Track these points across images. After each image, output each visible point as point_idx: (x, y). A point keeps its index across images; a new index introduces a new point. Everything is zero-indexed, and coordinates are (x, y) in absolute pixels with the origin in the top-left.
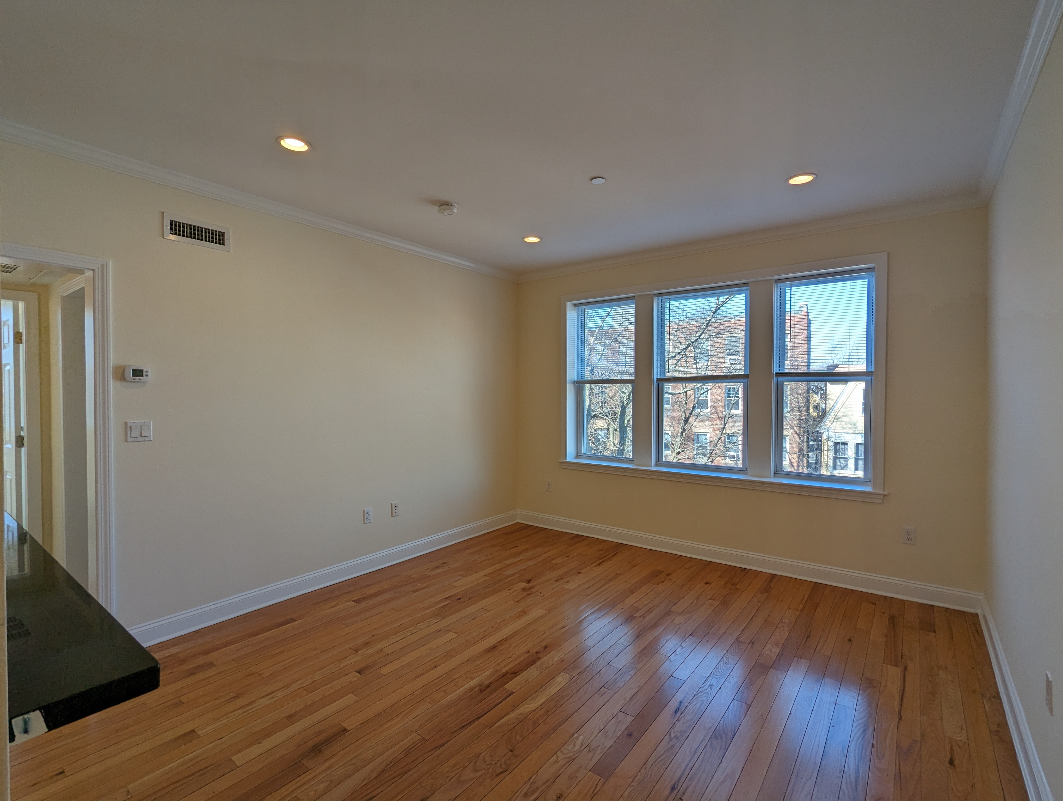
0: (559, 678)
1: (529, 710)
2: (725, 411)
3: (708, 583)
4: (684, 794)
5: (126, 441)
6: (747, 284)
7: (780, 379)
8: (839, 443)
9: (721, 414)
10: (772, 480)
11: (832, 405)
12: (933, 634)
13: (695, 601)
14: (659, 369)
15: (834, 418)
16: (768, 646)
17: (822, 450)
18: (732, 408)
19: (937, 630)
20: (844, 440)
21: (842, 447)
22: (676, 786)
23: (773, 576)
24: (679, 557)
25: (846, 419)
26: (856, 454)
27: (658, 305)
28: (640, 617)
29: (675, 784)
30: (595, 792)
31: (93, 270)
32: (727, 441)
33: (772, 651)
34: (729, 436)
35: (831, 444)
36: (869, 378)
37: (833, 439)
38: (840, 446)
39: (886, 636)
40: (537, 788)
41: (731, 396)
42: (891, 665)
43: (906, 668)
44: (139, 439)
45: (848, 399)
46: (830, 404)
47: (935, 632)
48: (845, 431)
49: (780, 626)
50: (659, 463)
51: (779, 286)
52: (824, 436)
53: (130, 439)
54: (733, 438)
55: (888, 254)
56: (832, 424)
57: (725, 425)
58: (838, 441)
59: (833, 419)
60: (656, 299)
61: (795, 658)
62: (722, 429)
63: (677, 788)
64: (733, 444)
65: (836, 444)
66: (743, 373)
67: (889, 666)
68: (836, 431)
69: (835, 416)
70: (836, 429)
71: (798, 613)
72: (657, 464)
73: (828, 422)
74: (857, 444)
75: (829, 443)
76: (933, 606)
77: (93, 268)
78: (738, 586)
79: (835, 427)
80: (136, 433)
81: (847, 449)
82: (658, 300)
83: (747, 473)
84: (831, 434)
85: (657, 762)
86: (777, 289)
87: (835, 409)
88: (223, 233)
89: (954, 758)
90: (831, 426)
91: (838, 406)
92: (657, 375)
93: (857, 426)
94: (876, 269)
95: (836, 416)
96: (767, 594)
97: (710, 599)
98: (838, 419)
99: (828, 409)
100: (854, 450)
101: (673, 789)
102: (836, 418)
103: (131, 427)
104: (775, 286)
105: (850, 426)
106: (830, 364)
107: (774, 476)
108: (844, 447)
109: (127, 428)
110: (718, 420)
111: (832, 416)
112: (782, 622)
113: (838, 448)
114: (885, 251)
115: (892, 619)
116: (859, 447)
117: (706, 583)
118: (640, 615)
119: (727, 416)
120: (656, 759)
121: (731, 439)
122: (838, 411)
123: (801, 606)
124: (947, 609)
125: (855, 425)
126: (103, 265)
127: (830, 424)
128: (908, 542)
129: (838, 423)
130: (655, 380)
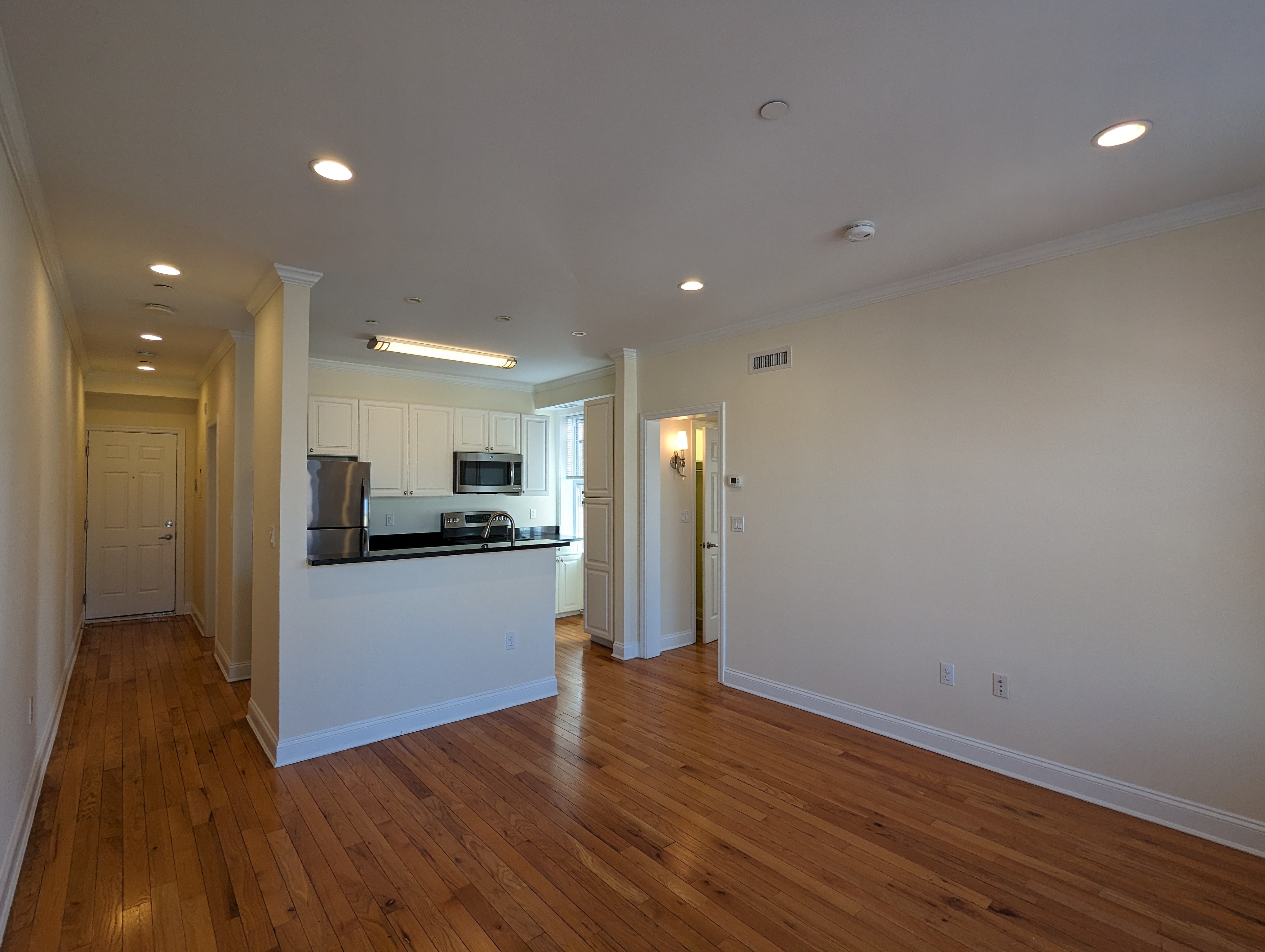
0: (634, 890)
1: (582, 859)
4: (394, 942)
5: (731, 531)
22: (406, 939)
29: (409, 940)
30: (445, 881)
40: (476, 850)
44: (737, 530)
53: (733, 529)
63: (404, 939)
80: (735, 525)
85: (446, 937)
88: (787, 353)
101: (406, 936)
103: (733, 520)
120: (450, 938)
126: (721, 407)
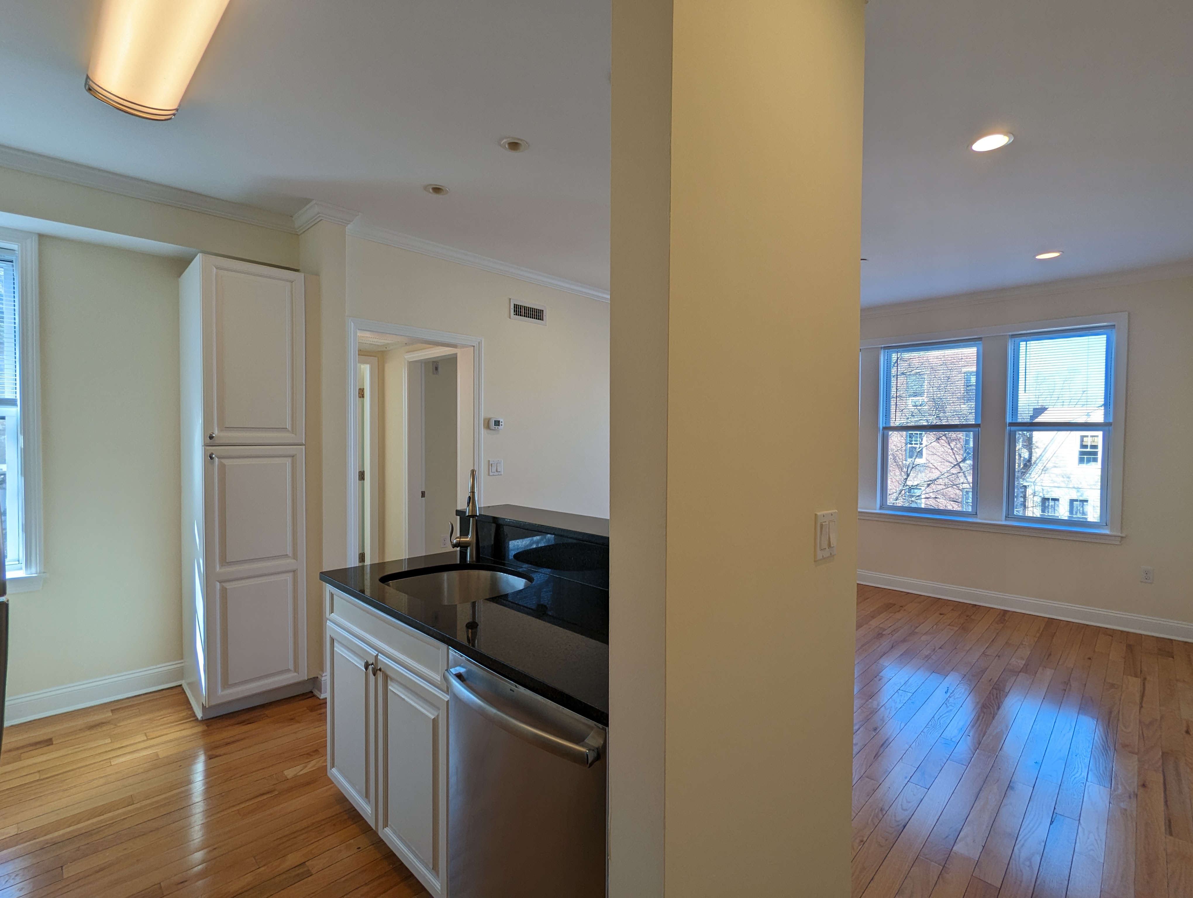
2: (906, 461)
3: (943, 614)
5: (489, 475)
6: (980, 339)
7: (1013, 428)
8: (1048, 499)
9: (900, 463)
10: (1004, 523)
11: (1039, 454)
12: (1171, 659)
13: (935, 626)
14: (884, 418)
15: (1043, 470)
16: (1013, 659)
17: (1027, 507)
18: (917, 456)
19: (1175, 657)
20: (1055, 496)
21: (1051, 503)
23: (1006, 612)
24: (907, 594)
25: (1055, 470)
26: (1069, 512)
27: (884, 357)
28: (889, 634)
31: (474, 346)
32: (907, 494)
33: (1018, 662)
34: (911, 489)
35: (1038, 499)
36: (1107, 428)
37: (1041, 494)
38: (1049, 503)
39: (1125, 658)
41: (913, 442)
42: (1131, 676)
43: (1145, 679)
44: (494, 474)
45: (1060, 447)
46: (1036, 453)
47: (1173, 658)
48: (1056, 485)
49: (1021, 646)
50: (883, 506)
51: (1013, 341)
52: (1029, 491)
53: (491, 474)
54: (916, 491)
55: (1129, 314)
56: (1039, 476)
57: (908, 475)
58: (1047, 496)
59: (1041, 471)
60: (882, 351)
61: (1041, 669)
62: (905, 480)
64: (917, 497)
65: (1045, 500)
66: (974, 423)
67: (1129, 677)
68: (1043, 484)
69: (1043, 468)
70: (1043, 482)
71: (1036, 639)
72: (881, 508)
73: (1035, 473)
74: (1070, 500)
75: (1036, 498)
76: (1172, 640)
77: (473, 345)
78: (973, 617)
79: (1043, 480)
80: (494, 469)
81: (1058, 505)
82: (884, 353)
83: (977, 517)
84: (1038, 488)
86: (1011, 345)
87: (1044, 458)
88: (542, 311)
89: (1189, 730)
90: (1039, 479)
91: (1048, 455)
92: (883, 424)
93: (1071, 479)
94: (1116, 326)
95: (1045, 467)
96: (1002, 625)
97: (949, 625)
98: (1046, 470)
99: (1034, 459)
100: (1067, 508)
102: (1045, 470)
103: (492, 464)
104: (1010, 341)
105: (1062, 479)
106: (1035, 407)
107: (1006, 520)
108: (1055, 503)
109: (490, 465)
110: (897, 470)
111: (1040, 466)
112: (1022, 644)
113: (1046, 505)
114: (1126, 311)
115: (1130, 647)
116: (1073, 504)
117: (941, 614)
118: (888, 633)
119: (911, 465)
121: (912, 492)
122: (1047, 461)
123: (1038, 635)
124: (1186, 643)
125: (1069, 478)
126: (479, 343)
127: (1036, 476)
128: (1147, 581)
129: (1046, 475)
130: (881, 428)
